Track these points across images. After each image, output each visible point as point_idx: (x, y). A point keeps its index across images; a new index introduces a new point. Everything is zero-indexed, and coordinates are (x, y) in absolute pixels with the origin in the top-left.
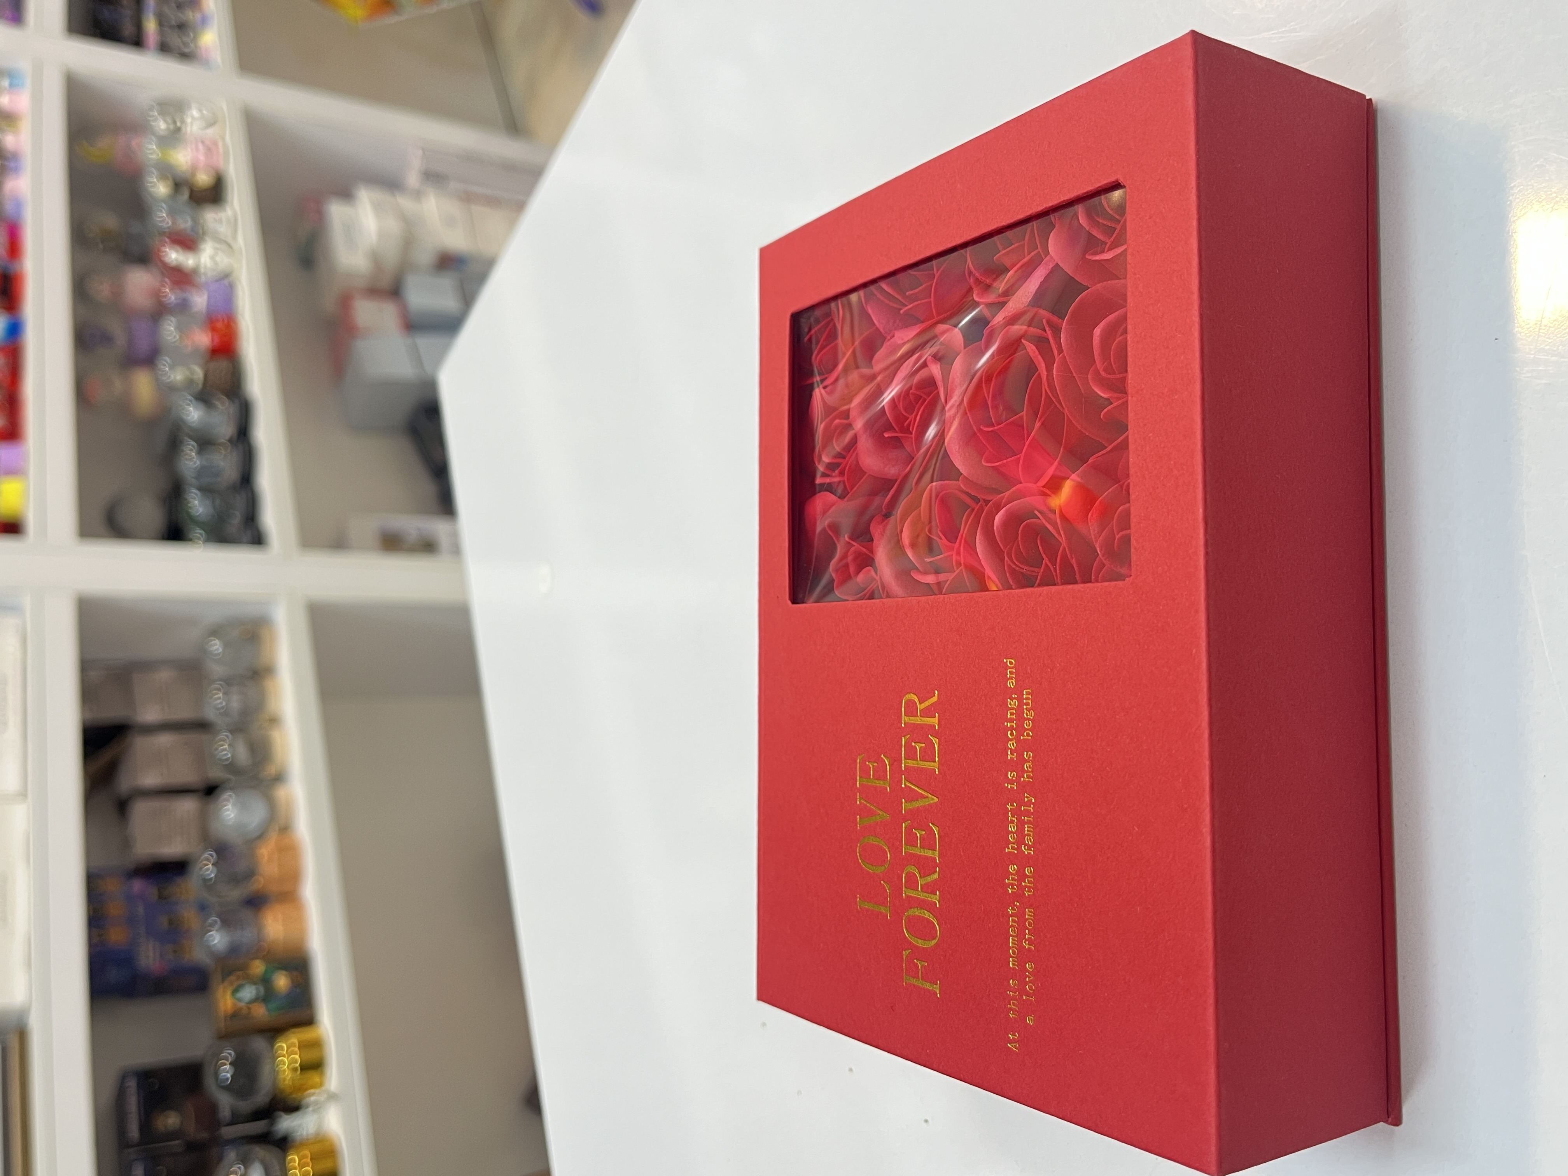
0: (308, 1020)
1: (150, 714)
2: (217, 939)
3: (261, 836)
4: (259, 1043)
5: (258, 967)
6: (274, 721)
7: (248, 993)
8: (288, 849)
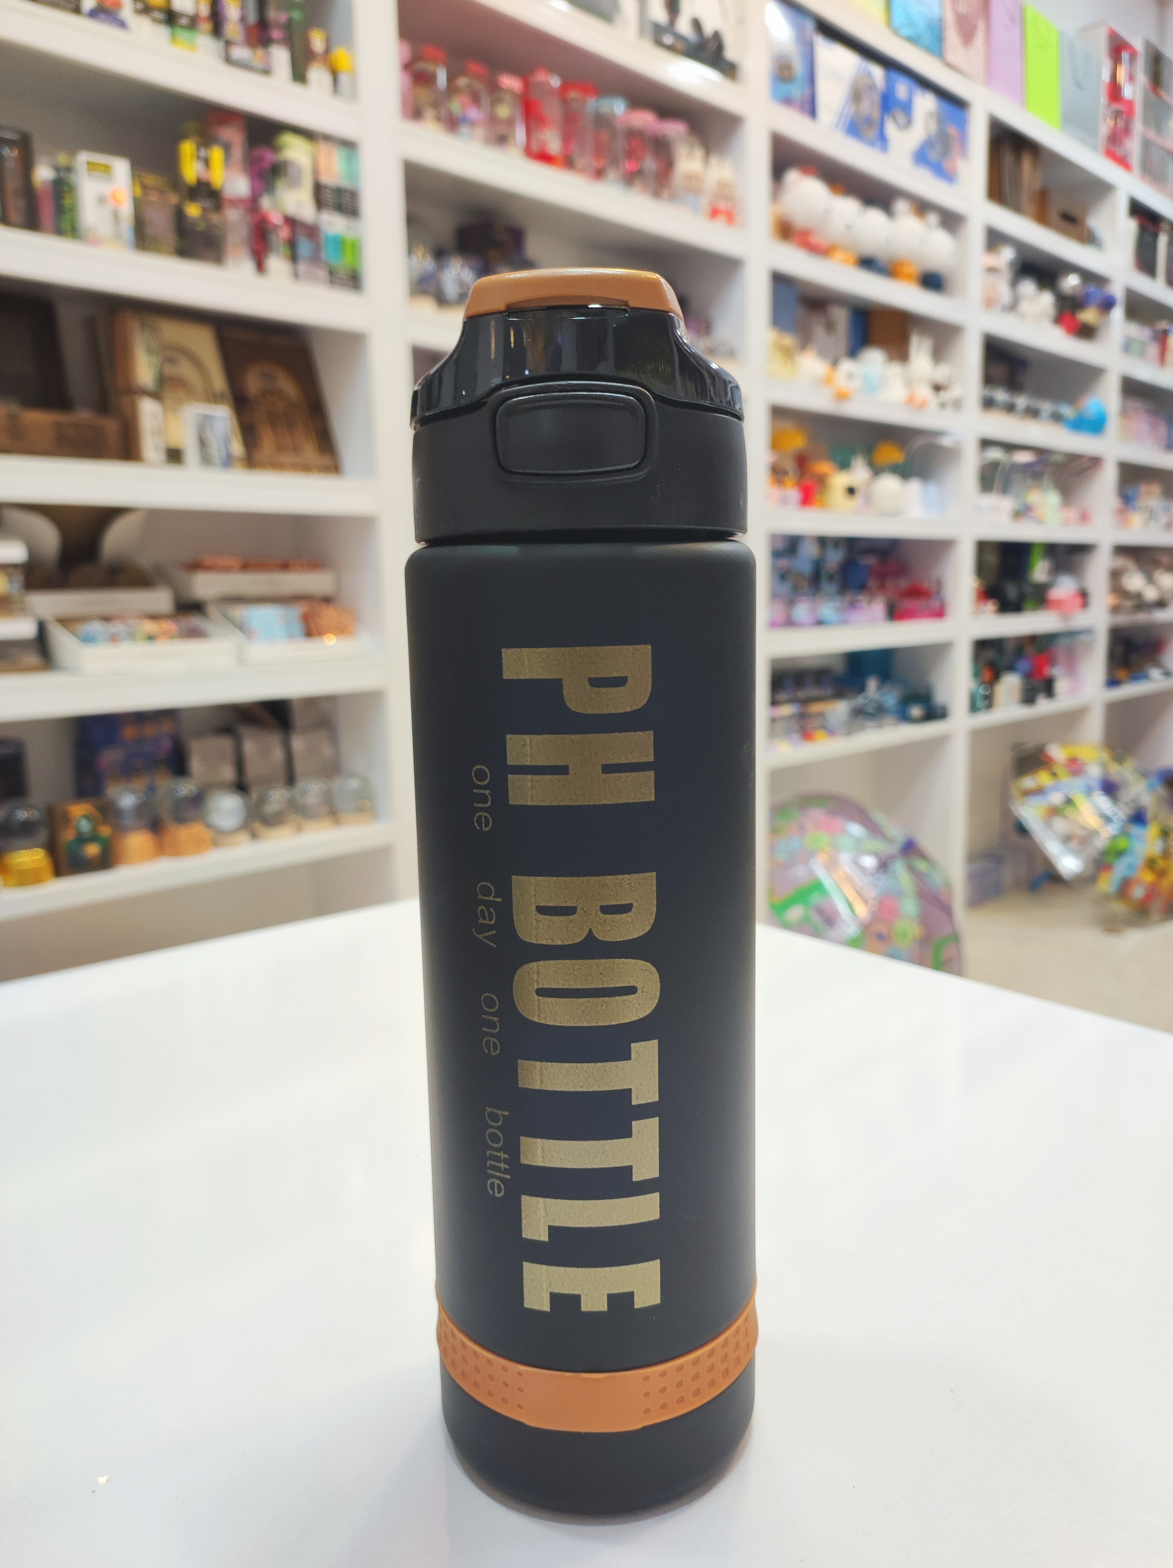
0: (60, 870)
1: (298, 744)
2: (127, 800)
3: (208, 826)
4: (43, 835)
5: (105, 831)
6: (299, 829)
7: (85, 826)
8: (199, 846)
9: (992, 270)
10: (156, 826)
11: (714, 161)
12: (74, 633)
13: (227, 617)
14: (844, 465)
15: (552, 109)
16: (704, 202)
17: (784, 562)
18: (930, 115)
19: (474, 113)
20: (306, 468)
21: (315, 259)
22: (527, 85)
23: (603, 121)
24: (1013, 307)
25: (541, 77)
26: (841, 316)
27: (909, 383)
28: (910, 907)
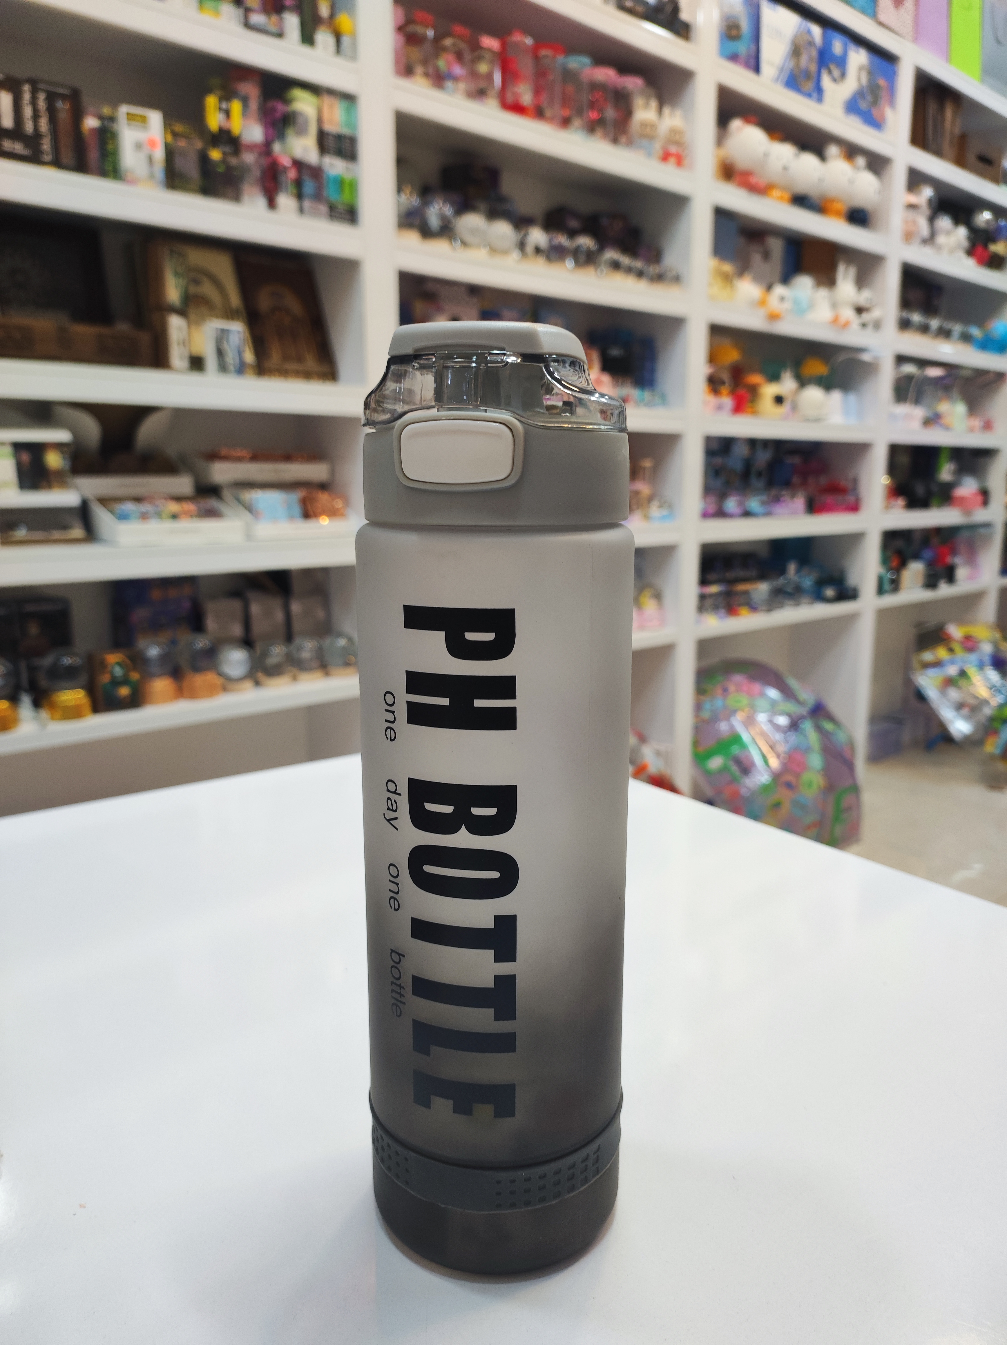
0: (97, 708)
1: (296, 607)
2: (154, 652)
3: (220, 674)
4: (84, 678)
5: (135, 676)
6: (295, 679)
7: (118, 671)
8: (211, 691)
9: (912, 207)
10: (176, 674)
11: (667, 111)
12: (112, 512)
13: (239, 500)
14: (774, 377)
15: (526, 65)
16: (657, 147)
17: (718, 460)
18: (861, 69)
19: (458, 70)
20: (307, 375)
21: (318, 197)
22: (504, 44)
23: (569, 76)
24: (930, 240)
25: (517, 37)
26: (776, 246)
27: (834, 305)
28: (816, 761)
